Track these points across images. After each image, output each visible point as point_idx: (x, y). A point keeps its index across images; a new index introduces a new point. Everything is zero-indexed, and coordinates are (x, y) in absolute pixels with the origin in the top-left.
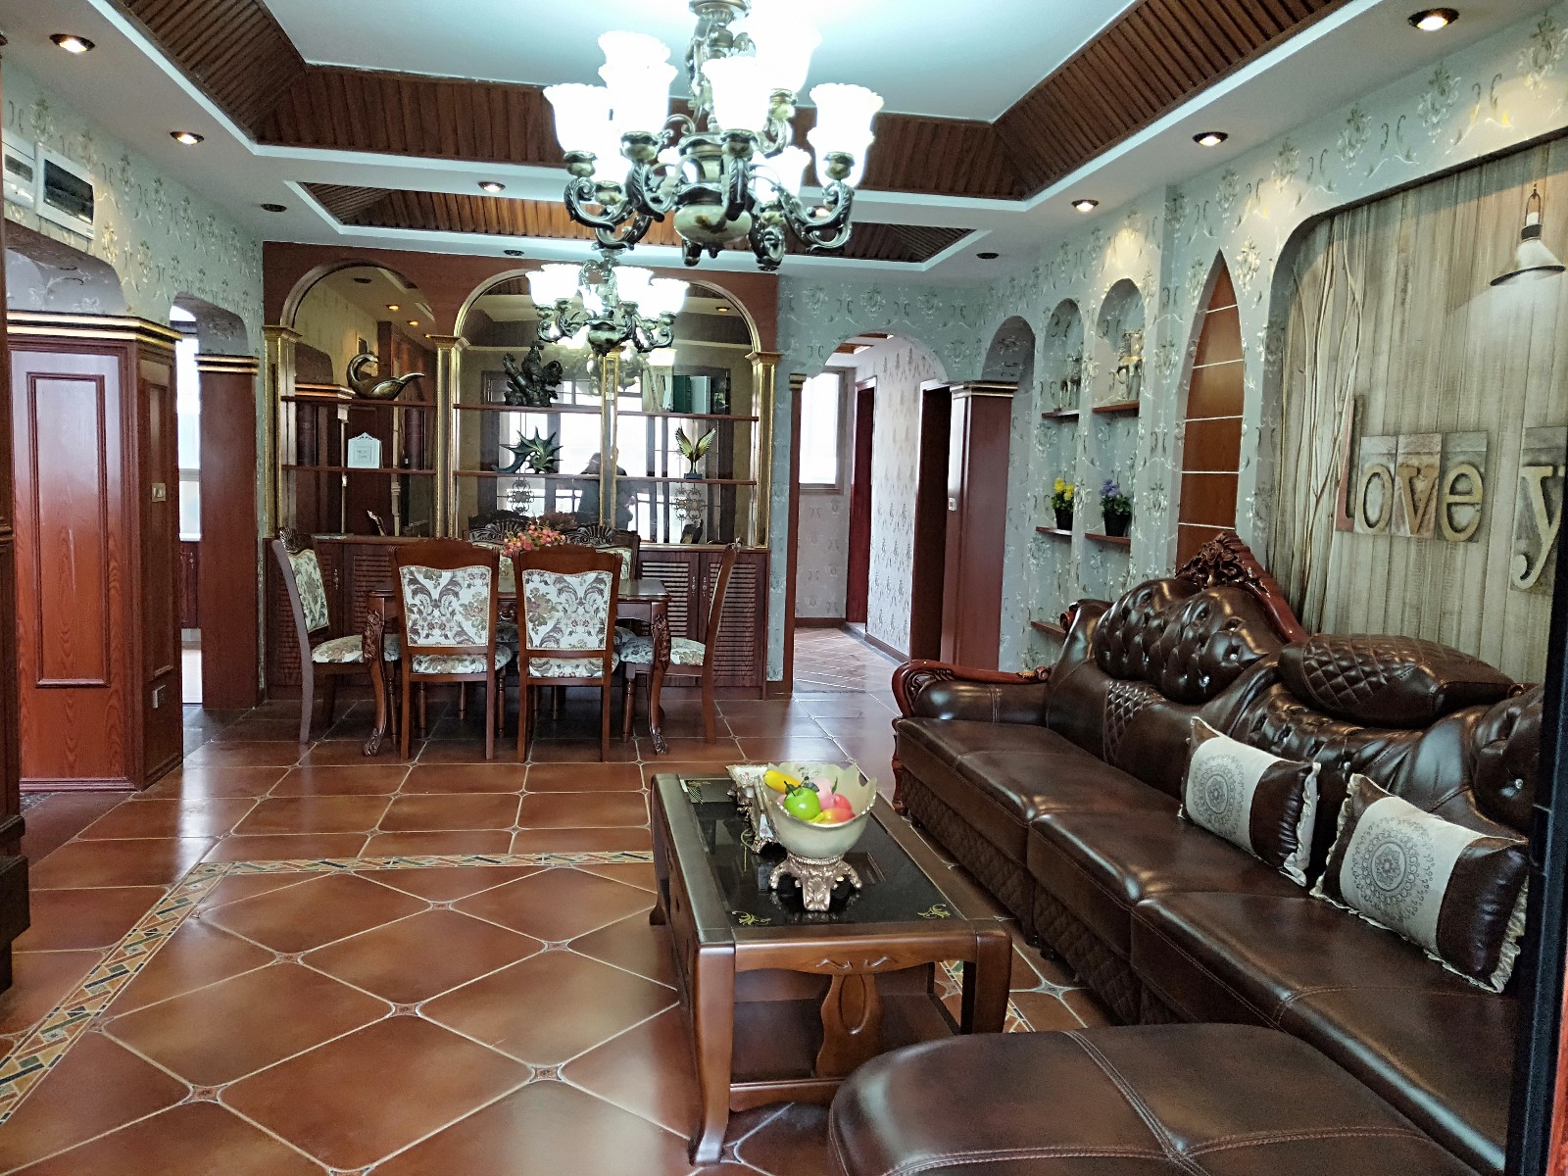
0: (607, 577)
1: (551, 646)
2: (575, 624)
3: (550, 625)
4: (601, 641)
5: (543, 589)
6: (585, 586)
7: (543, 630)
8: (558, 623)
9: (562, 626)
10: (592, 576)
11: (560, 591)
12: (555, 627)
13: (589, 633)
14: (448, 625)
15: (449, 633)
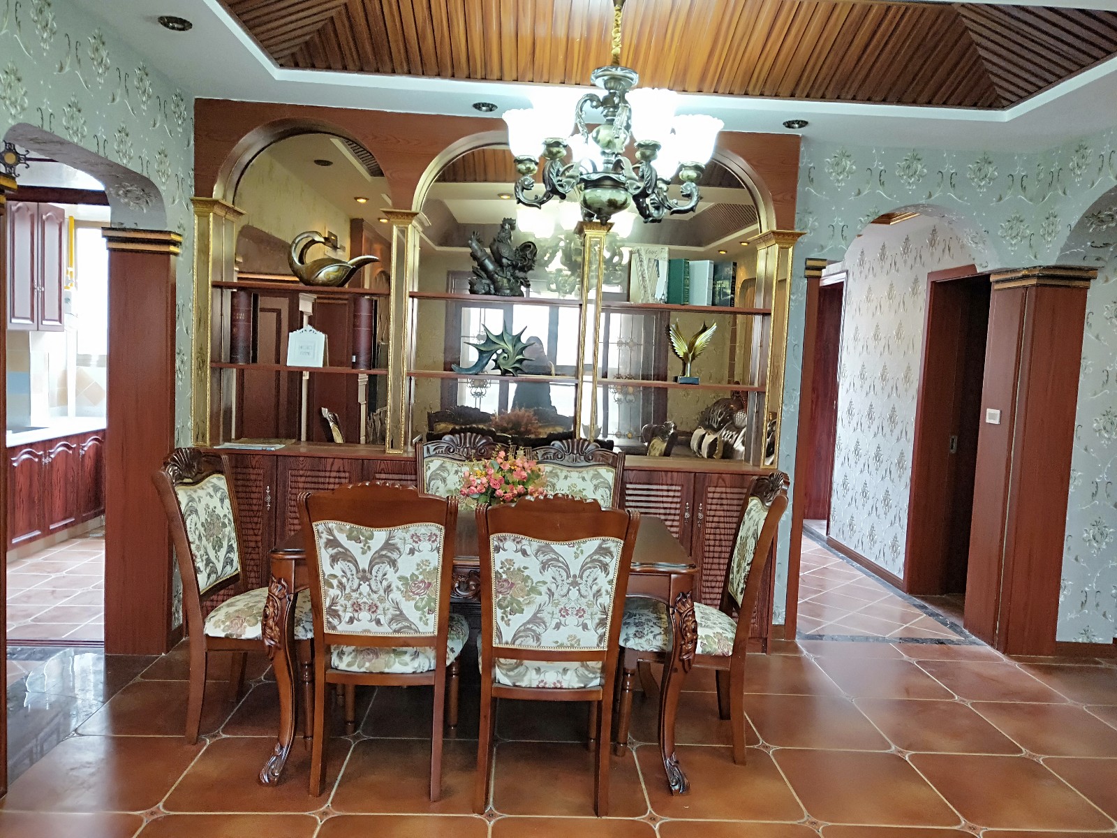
0: (615, 546)
1: (529, 644)
2: (564, 612)
3: (528, 613)
4: (601, 638)
5: (519, 561)
6: (582, 559)
7: (517, 621)
8: (539, 611)
9: (544, 615)
10: (592, 544)
11: (544, 566)
12: (535, 615)
13: (585, 627)
14: (381, 606)
15: (382, 618)
